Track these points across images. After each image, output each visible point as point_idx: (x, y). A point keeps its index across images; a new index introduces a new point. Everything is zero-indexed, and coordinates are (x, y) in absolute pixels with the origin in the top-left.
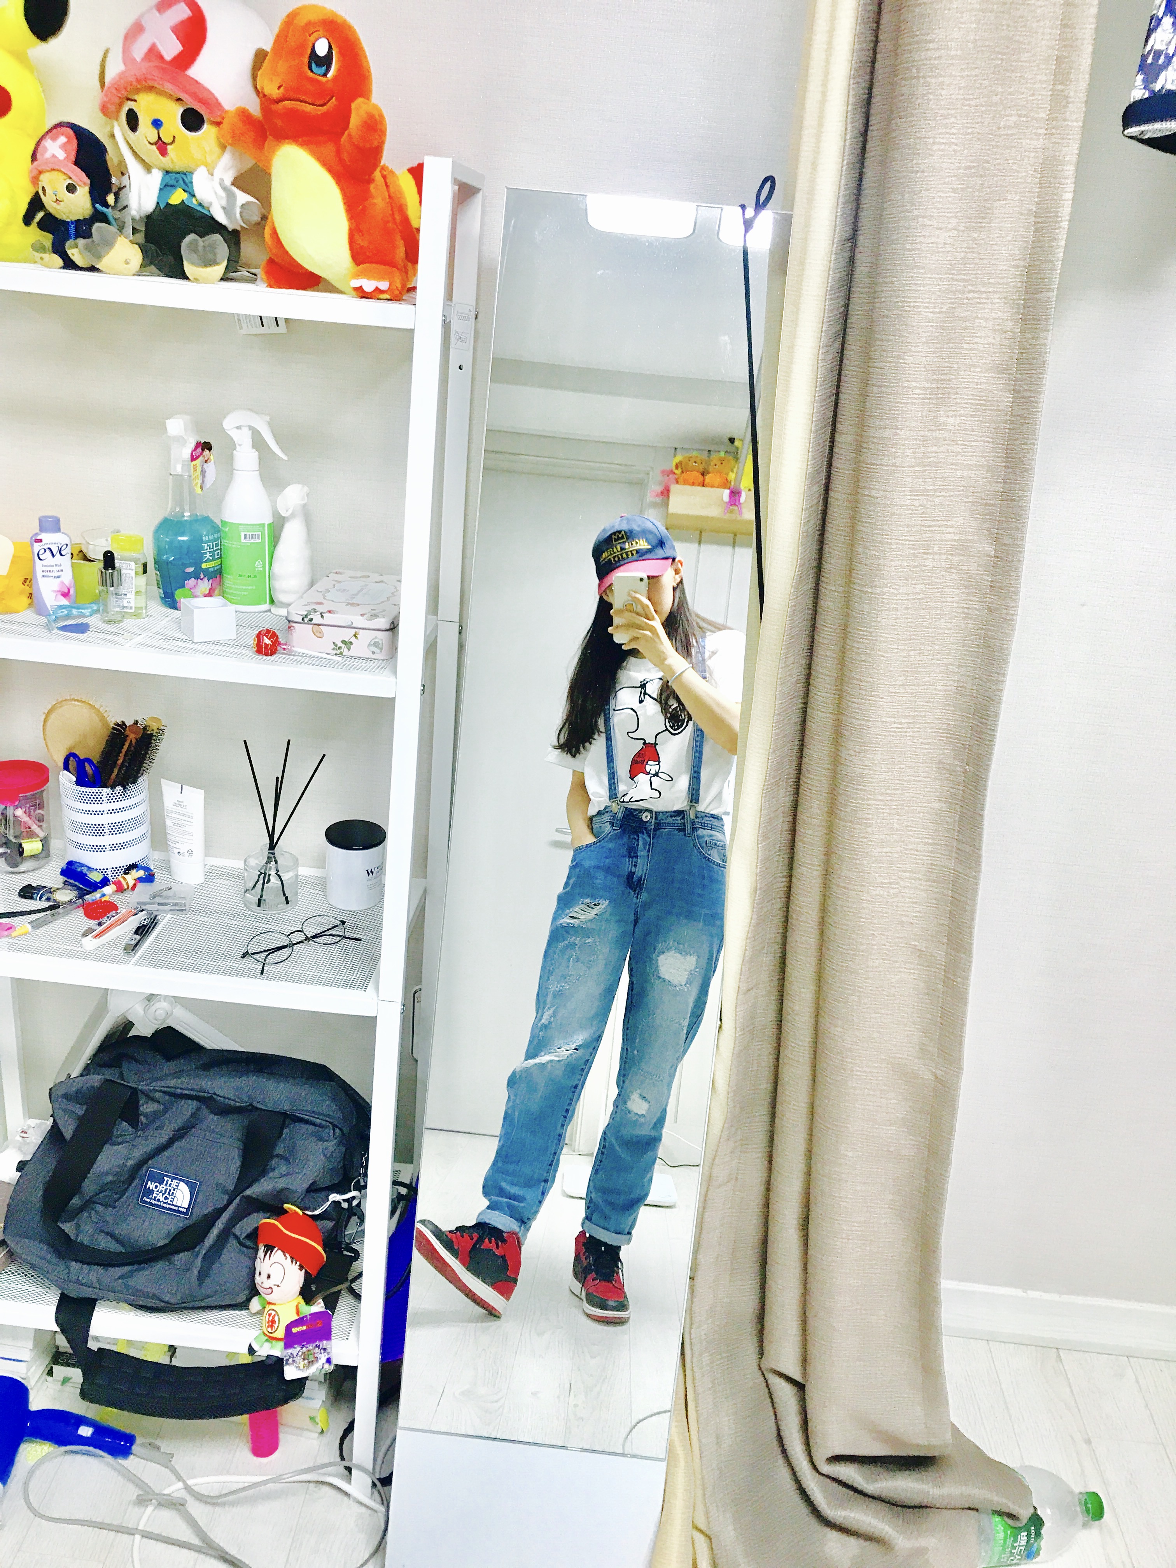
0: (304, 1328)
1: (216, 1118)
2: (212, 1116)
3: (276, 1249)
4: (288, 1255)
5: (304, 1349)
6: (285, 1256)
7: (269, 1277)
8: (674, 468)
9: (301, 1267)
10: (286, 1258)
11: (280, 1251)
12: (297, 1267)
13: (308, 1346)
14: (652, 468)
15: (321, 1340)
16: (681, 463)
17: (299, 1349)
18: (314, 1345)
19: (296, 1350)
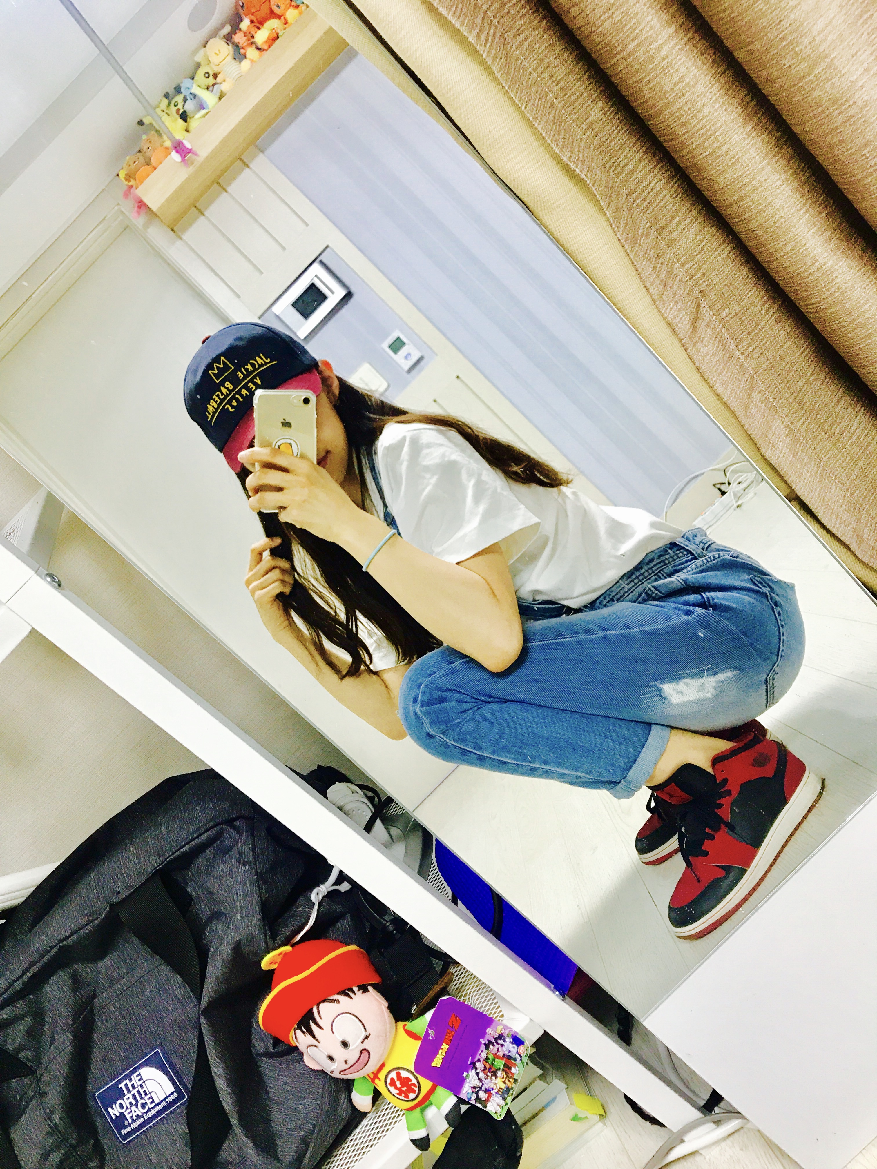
0: (445, 1046)
1: (107, 961)
2: (100, 964)
3: (315, 1009)
4: (335, 997)
5: (478, 1065)
6: (333, 1001)
7: (345, 1044)
8: (127, 183)
9: (364, 989)
10: (338, 1001)
11: (322, 1006)
12: (359, 993)
13: (478, 1057)
14: (118, 204)
15: (483, 1034)
16: (127, 175)
17: (472, 1073)
18: (483, 1047)
19: (471, 1079)
